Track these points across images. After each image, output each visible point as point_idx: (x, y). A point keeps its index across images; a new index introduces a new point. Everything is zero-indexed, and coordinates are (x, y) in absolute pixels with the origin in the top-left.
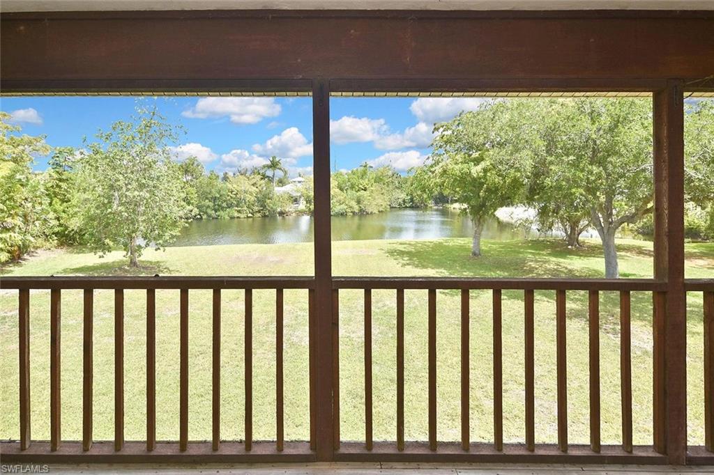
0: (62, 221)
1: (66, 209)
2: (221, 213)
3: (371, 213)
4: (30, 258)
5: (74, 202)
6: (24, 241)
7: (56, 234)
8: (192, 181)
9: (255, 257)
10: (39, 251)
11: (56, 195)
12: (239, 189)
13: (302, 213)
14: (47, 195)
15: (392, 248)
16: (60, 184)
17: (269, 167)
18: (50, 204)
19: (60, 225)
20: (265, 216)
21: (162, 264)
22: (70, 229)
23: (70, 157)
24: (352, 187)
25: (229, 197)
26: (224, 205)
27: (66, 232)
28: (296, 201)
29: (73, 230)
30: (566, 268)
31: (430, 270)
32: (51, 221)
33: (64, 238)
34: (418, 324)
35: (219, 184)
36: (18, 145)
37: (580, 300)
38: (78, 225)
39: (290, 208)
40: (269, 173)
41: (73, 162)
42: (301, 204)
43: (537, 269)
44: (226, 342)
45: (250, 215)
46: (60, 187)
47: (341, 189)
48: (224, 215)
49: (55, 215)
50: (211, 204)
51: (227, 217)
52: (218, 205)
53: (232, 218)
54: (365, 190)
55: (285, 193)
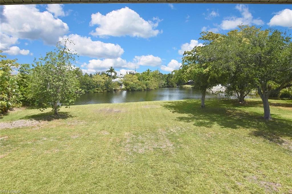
0: (24, 95)
1: (26, 90)
2: (90, 90)
3: (152, 89)
4: (10, 111)
5: (29, 87)
6: (7, 104)
7: (22, 101)
8: (78, 77)
9: (108, 110)
10: (14, 108)
11: (21, 84)
12: (97, 80)
13: (123, 90)
14: (17, 84)
15: (166, 105)
16: (23, 79)
17: (109, 71)
18: (19, 88)
19: (23, 97)
20: (108, 92)
21: (68, 113)
22: (28, 99)
23: (28, 68)
24: (144, 79)
25: (93, 84)
26: (91, 87)
27: (26, 100)
28: (121, 85)
29: (29, 99)
30: (245, 112)
31: (185, 114)
32: (19, 95)
33: (25, 102)
34: (189, 141)
35: (89, 78)
36: (5, 63)
37: (256, 127)
38: (31, 97)
39: (118, 88)
40: (110, 74)
41: (29, 70)
42: (123, 86)
43: (232, 113)
44: (103, 152)
45: (102, 91)
46: (23, 81)
47: (139, 80)
48: (91, 91)
49: (21, 93)
50: (86, 87)
51: (92, 92)
52: (89, 87)
53: (95, 92)
54: (149, 80)
55: (116, 81)
